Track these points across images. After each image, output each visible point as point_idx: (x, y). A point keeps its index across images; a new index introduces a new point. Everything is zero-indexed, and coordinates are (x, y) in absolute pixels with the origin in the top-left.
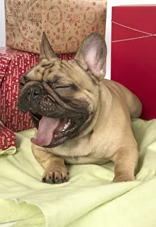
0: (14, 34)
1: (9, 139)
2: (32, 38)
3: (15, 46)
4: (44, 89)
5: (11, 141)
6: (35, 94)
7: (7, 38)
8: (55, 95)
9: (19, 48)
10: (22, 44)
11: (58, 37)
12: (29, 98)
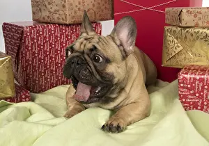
0: (40, 10)
1: (24, 97)
2: (58, 11)
3: (41, 19)
4: (86, 60)
5: (25, 98)
6: (78, 64)
7: (34, 13)
8: (92, 67)
9: (45, 21)
10: (48, 17)
11: (79, 9)
12: (73, 66)
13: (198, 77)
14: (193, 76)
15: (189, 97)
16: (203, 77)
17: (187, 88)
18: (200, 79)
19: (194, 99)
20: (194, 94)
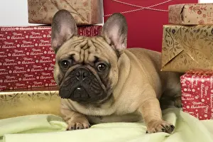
0: (45, 8)
13: (203, 80)
14: (197, 79)
15: (195, 103)
16: (208, 79)
17: (191, 93)
18: (205, 82)
19: (200, 105)
20: (199, 100)
